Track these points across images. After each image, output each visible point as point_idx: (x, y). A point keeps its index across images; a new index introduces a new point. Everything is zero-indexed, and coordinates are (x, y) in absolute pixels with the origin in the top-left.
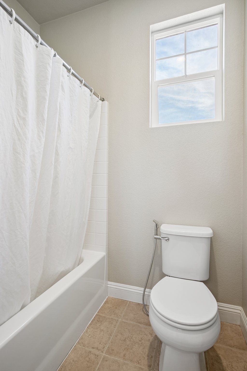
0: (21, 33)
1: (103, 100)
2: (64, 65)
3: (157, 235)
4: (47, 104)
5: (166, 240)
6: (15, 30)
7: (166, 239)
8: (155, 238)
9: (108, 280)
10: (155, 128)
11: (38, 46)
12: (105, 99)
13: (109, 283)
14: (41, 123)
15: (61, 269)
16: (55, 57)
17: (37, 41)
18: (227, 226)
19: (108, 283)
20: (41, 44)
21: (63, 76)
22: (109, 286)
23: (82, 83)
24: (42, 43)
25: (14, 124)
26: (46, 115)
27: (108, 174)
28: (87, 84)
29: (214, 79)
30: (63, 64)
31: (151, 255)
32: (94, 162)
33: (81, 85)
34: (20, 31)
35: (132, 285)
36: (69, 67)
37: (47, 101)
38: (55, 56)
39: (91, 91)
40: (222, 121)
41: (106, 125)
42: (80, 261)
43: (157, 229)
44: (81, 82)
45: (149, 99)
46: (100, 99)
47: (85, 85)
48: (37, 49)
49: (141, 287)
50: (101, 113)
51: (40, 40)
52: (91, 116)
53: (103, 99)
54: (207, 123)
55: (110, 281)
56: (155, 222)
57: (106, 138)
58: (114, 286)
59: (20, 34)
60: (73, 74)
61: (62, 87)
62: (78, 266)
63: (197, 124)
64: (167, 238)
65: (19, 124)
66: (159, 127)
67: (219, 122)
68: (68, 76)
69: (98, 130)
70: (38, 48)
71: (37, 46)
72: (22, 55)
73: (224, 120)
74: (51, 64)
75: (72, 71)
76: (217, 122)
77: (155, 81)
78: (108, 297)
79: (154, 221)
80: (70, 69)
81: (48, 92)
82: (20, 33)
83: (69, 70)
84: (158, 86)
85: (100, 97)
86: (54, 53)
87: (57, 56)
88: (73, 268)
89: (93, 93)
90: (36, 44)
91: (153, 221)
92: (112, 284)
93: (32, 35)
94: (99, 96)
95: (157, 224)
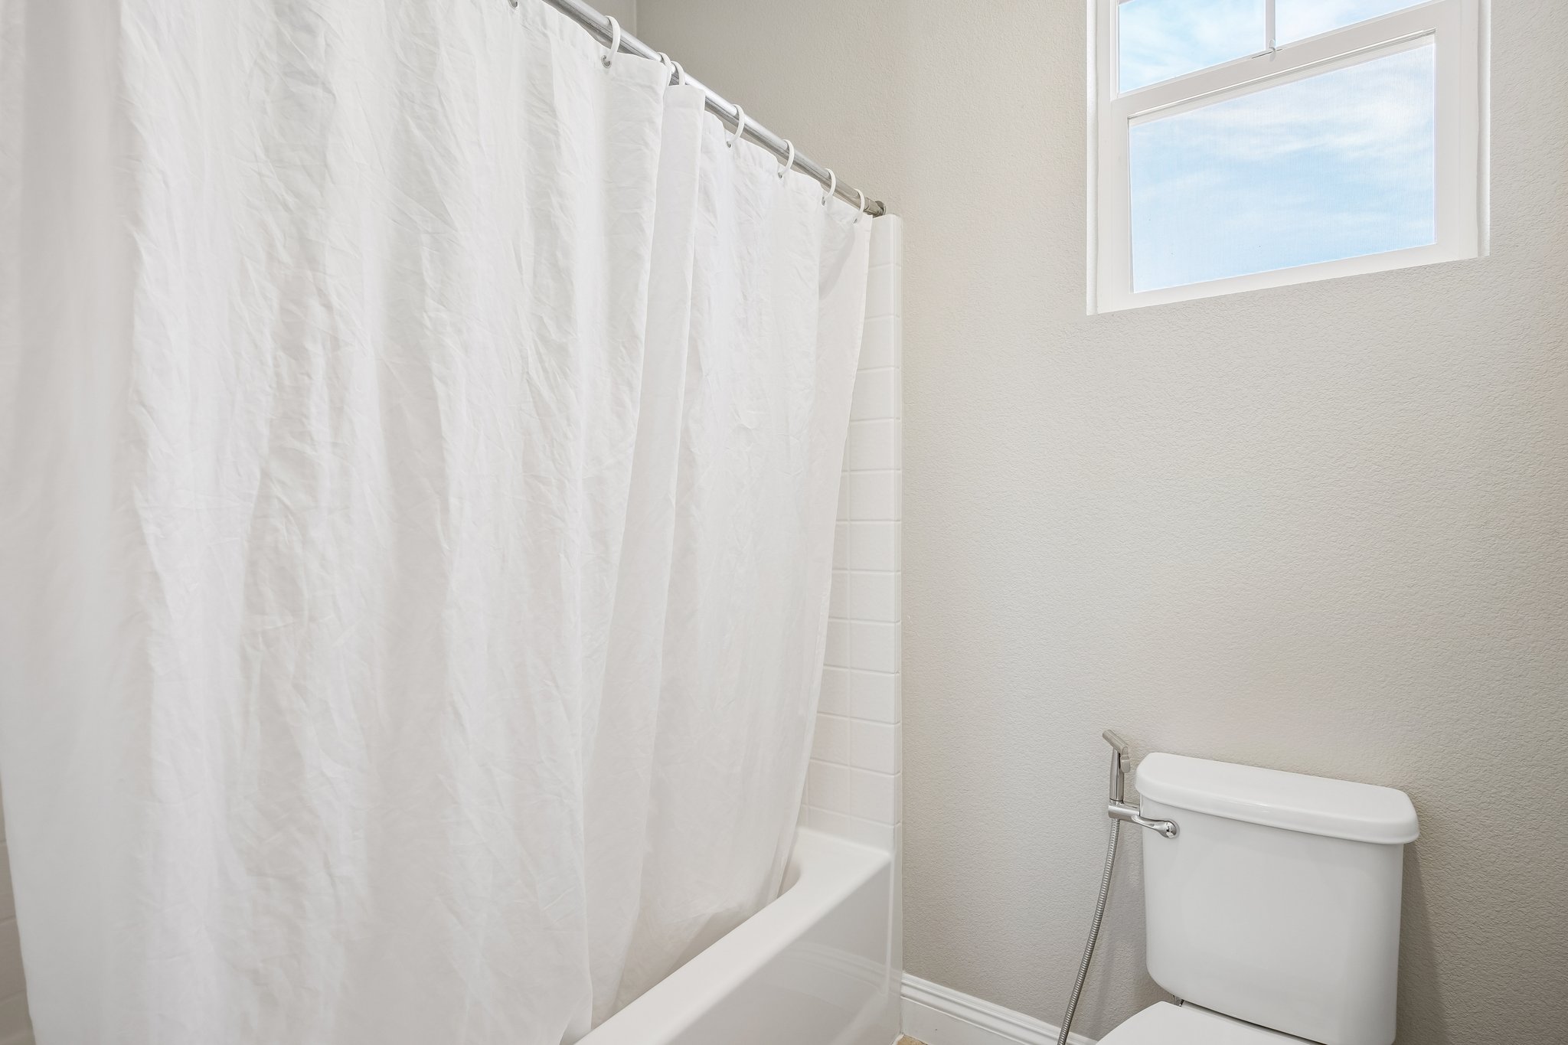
0: (548, 32)
1: (877, 211)
2: (710, 106)
3: (1122, 801)
4: (646, 277)
5: (1163, 833)
6: (528, 26)
7: (1165, 826)
8: (1112, 814)
9: (904, 968)
10: (1113, 314)
11: (613, 61)
12: (886, 204)
13: (908, 978)
14: (622, 349)
15: (708, 906)
16: (678, 83)
17: (608, 39)
18: (1505, 794)
19: (904, 981)
20: (624, 49)
21: (706, 150)
22: (905, 990)
23: (788, 160)
24: (626, 46)
25: (528, 373)
26: (644, 319)
27: (900, 522)
28: (808, 161)
29: (1434, 45)
30: (706, 103)
31: (1096, 887)
32: (843, 471)
33: (782, 168)
34: (544, 25)
35: (1008, 1007)
36: (731, 109)
37: (648, 266)
38: (675, 80)
39: (826, 182)
40: (1476, 256)
41: (892, 317)
42: (784, 879)
43: (1121, 774)
44: (782, 154)
45: (1085, 187)
46: (865, 211)
47: (799, 165)
48: (607, 73)
49: (1045, 1021)
50: (869, 267)
51: (618, 33)
52: (823, 290)
53: (881, 205)
54: (1387, 272)
55: (912, 974)
56: (1112, 744)
57: (893, 369)
58: (926, 995)
59: (545, 35)
60: (749, 133)
61: (706, 193)
62: (779, 896)
63: (1328, 281)
64: (1170, 825)
65: (545, 370)
66: (1131, 311)
67: (1460, 262)
68: (730, 146)
69: (859, 342)
70: (612, 67)
71: (607, 60)
72: (553, 112)
73: (1487, 253)
74: (659, 121)
75: (745, 120)
76: (1444, 264)
77: (1113, 97)
78: (900, 1037)
79: (1109, 735)
80: (737, 117)
81: (650, 231)
82: (546, 32)
83: (731, 122)
84: (1129, 119)
85: (867, 199)
86: (674, 70)
87: (685, 77)
88: (760, 905)
89: (836, 191)
90: (602, 55)
91: (1104, 736)
92: (918, 988)
93: (590, 24)
94: (859, 196)
95: (1119, 754)
